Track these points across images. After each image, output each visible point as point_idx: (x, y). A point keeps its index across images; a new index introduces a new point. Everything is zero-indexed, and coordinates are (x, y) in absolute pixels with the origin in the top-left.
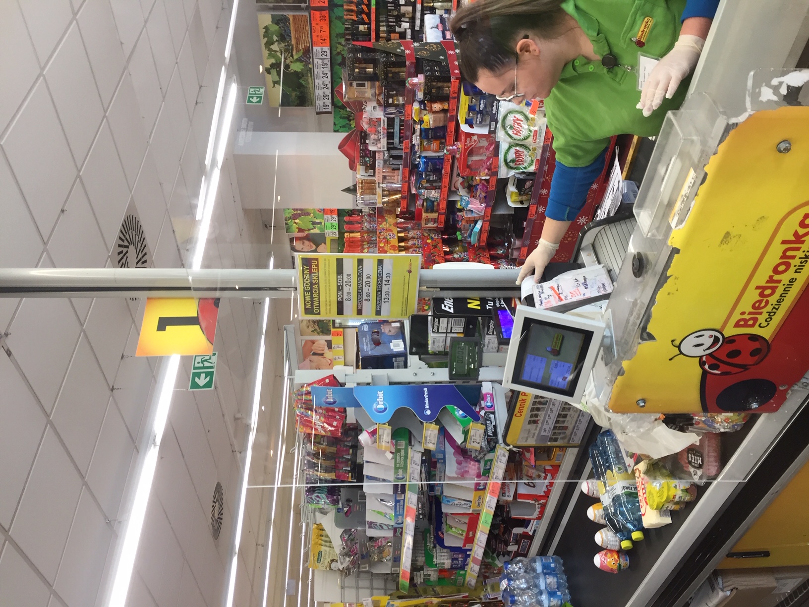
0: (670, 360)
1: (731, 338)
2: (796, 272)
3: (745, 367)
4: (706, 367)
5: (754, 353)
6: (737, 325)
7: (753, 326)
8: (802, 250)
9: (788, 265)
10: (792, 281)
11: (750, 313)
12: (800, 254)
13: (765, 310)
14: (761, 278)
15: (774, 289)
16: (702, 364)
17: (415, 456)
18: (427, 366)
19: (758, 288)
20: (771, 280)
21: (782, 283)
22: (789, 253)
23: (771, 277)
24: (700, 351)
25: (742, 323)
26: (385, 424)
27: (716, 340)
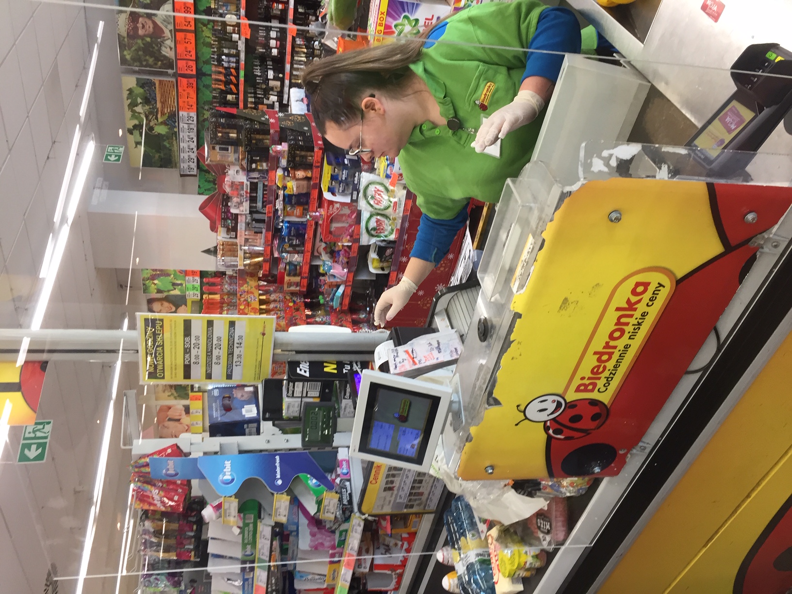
0: (517, 425)
1: (572, 403)
2: (630, 338)
3: (586, 432)
4: (551, 432)
5: (595, 417)
6: (578, 390)
7: (592, 390)
8: (635, 317)
9: (623, 332)
10: (627, 347)
11: (589, 378)
12: (632, 321)
13: (603, 375)
14: (598, 344)
15: (610, 355)
16: (546, 429)
17: (265, 530)
18: (281, 432)
19: (595, 353)
20: (607, 346)
21: (618, 349)
22: (623, 320)
23: (607, 343)
24: (544, 417)
25: (582, 388)
26: (231, 497)
27: (559, 405)
